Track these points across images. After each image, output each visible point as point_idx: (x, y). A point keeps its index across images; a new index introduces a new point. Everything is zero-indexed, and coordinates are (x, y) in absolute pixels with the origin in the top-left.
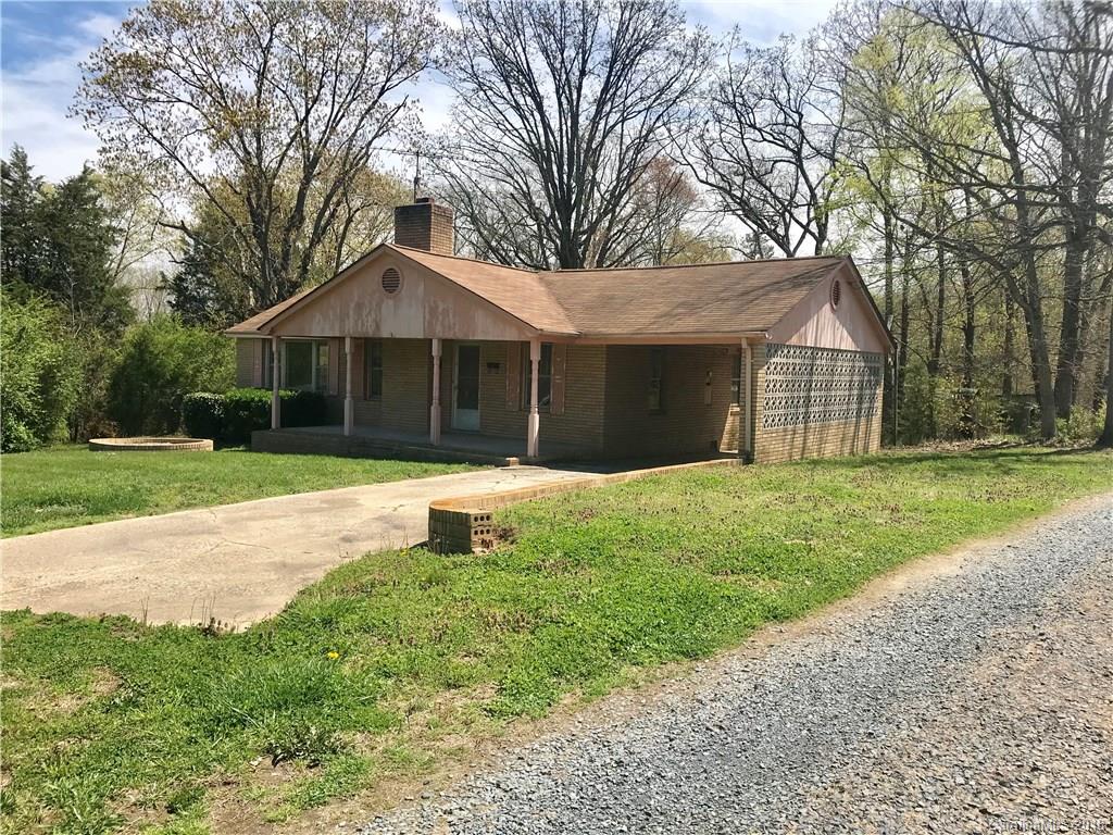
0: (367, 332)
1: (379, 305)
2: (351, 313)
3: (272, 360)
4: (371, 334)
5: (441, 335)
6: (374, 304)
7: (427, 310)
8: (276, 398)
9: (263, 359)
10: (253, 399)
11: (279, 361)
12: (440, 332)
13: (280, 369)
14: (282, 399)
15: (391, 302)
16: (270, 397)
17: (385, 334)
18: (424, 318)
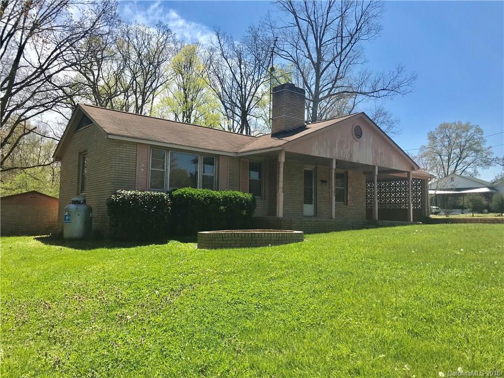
0: (345, 158)
1: (352, 144)
2: (337, 145)
4: (347, 159)
6: (349, 143)
15: (358, 144)
17: (355, 161)
18: (373, 155)
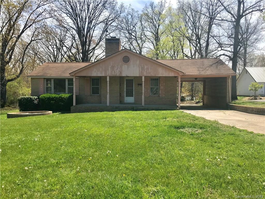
0: (116, 75)
2: (110, 69)
7: (140, 68)
9: (44, 84)
12: (145, 74)
15: (126, 66)
17: (124, 75)
18: (139, 70)
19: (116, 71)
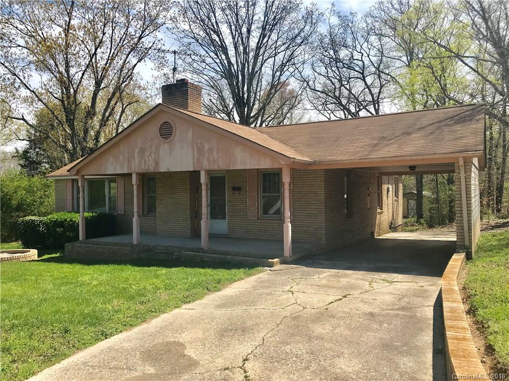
0: (149, 169)
1: (157, 149)
2: (136, 155)
3: (78, 193)
4: (152, 170)
5: (207, 168)
6: (154, 148)
7: (196, 150)
8: (82, 218)
9: (73, 192)
10: (66, 220)
11: (84, 193)
12: (206, 165)
13: (84, 198)
14: (86, 219)
15: (167, 146)
16: (78, 218)
17: (163, 169)
18: (193, 155)
19: (149, 161)
